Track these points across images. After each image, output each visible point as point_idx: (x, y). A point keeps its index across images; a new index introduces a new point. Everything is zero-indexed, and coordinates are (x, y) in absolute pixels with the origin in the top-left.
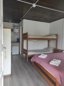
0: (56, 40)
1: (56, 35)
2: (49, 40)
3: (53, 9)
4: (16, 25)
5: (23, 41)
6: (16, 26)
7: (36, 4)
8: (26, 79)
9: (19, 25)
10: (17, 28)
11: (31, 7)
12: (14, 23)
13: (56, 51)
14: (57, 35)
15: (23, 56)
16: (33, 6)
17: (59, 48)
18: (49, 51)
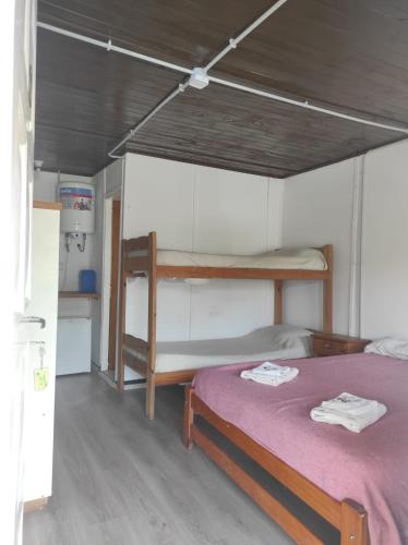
0: (325, 278)
1: (321, 249)
2: (280, 281)
3: (305, 105)
4: (77, 186)
5: (124, 285)
6: (74, 193)
7: (209, 73)
8: (153, 523)
9: (97, 186)
10: (82, 207)
11: (182, 88)
12: (64, 177)
13: (326, 344)
14: (326, 251)
15: (121, 382)
16: (192, 83)
17: (342, 327)
18: (284, 346)
